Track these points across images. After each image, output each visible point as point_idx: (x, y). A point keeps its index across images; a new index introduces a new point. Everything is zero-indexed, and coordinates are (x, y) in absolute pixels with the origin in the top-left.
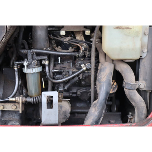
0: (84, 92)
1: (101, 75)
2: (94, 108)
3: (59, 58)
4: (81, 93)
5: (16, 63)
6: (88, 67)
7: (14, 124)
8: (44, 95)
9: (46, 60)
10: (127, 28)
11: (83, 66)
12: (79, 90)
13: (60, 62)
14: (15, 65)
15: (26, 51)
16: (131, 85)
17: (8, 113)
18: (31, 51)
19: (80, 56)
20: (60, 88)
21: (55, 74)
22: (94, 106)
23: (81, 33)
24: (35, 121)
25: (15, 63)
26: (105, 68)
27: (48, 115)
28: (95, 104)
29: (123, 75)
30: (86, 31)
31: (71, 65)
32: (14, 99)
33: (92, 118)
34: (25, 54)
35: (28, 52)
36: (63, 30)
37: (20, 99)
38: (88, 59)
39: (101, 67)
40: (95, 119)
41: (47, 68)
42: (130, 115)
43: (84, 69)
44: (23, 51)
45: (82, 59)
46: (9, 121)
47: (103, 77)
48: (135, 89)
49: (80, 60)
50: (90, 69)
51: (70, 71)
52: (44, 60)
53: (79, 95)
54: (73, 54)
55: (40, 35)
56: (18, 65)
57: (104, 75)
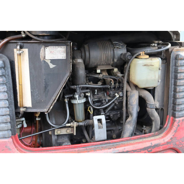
0: (115, 114)
1: (132, 100)
2: (129, 125)
3: (96, 90)
4: (113, 115)
5: (67, 96)
6: (121, 95)
7: (67, 144)
8: (95, 119)
9: (89, 92)
10: (151, 65)
11: (116, 94)
12: (111, 113)
13: (96, 93)
14: (66, 98)
15: (76, 86)
16: (153, 105)
17: (61, 137)
18: (80, 86)
19: (112, 87)
20: (102, 113)
21: (95, 102)
22: (129, 123)
23: (106, 70)
24: (75, 141)
25: (65, 97)
26: (135, 95)
27: (99, 133)
28: (130, 122)
29: (146, 99)
30: (115, 69)
31: (105, 95)
32: (69, 125)
33: (129, 132)
34: (75, 89)
35: (77, 87)
36: (99, 69)
37: (75, 124)
38: (117, 89)
39: (130, 94)
40: (131, 132)
41: (89, 98)
42: (144, 128)
43: (118, 96)
44: (73, 87)
45: (113, 90)
46: (63, 143)
47: (133, 101)
48: (154, 108)
49: (112, 90)
50: (122, 97)
51: (106, 99)
52: (87, 92)
53: (112, 117)
54: (101, 86)
55: (82, 74)
56: (68, 97)
57: (134, 100)
